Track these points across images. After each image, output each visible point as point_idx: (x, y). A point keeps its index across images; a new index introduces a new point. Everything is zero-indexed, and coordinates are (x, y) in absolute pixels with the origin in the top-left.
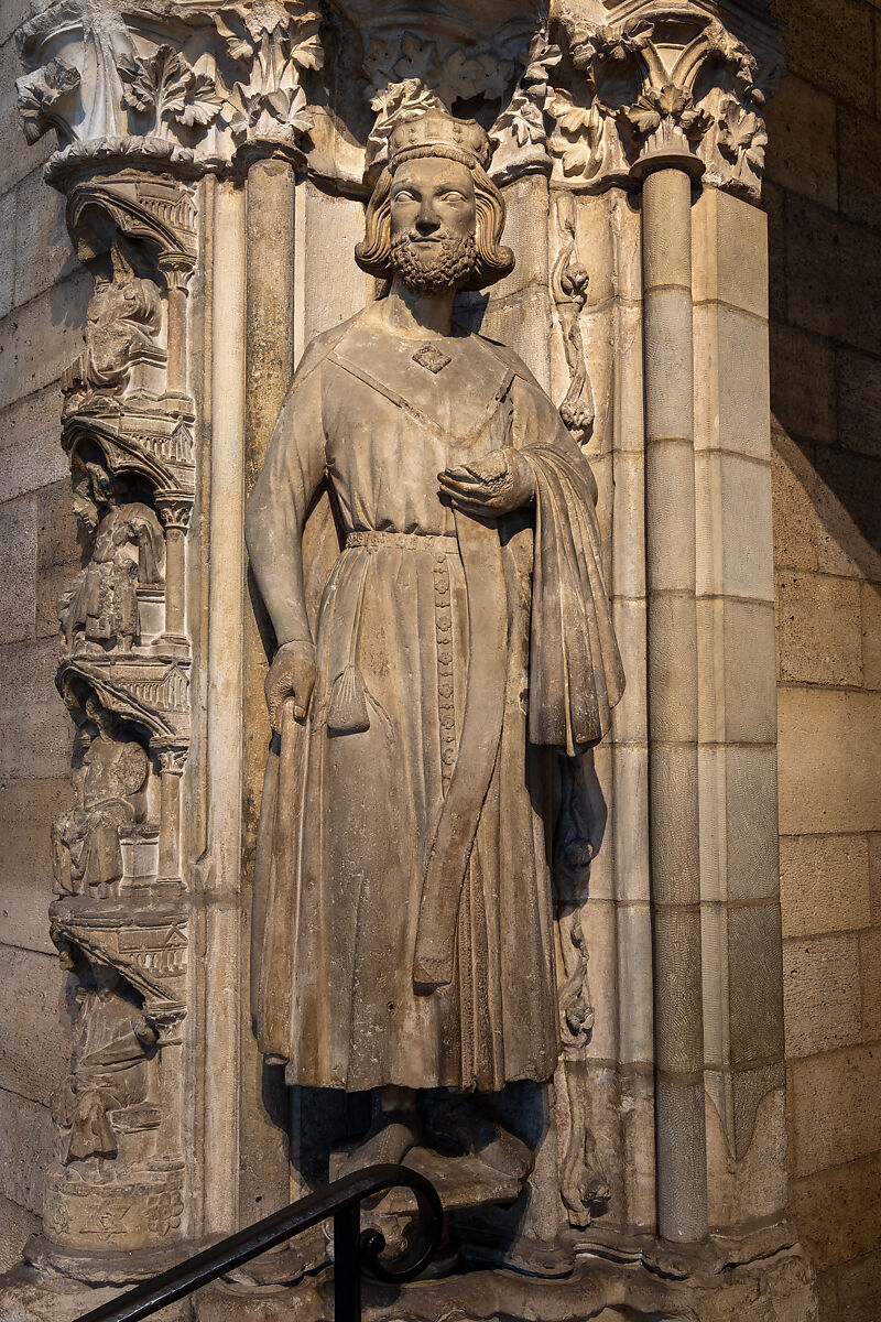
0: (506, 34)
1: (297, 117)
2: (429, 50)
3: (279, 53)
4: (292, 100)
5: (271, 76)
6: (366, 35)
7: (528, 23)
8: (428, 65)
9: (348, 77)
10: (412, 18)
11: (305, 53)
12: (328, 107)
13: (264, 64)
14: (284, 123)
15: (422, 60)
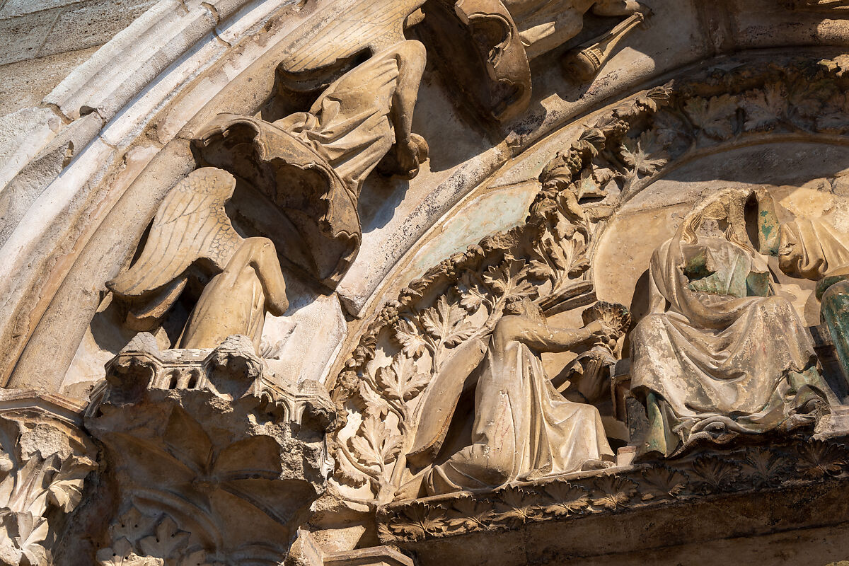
0: (249, 553)
1: (30, 548)
2: (180, 538)
3: (40, 480)
4: (35, 528)
5: (22, 498)
6: (125, 500)
7: (276, 553)
8: (173, 551)
9: (77, 533)
10: (178, 504)
11: (64, 491)
12: (49, 552)
13: (20, 483)
14: (17, 547)
15: (169, 544)
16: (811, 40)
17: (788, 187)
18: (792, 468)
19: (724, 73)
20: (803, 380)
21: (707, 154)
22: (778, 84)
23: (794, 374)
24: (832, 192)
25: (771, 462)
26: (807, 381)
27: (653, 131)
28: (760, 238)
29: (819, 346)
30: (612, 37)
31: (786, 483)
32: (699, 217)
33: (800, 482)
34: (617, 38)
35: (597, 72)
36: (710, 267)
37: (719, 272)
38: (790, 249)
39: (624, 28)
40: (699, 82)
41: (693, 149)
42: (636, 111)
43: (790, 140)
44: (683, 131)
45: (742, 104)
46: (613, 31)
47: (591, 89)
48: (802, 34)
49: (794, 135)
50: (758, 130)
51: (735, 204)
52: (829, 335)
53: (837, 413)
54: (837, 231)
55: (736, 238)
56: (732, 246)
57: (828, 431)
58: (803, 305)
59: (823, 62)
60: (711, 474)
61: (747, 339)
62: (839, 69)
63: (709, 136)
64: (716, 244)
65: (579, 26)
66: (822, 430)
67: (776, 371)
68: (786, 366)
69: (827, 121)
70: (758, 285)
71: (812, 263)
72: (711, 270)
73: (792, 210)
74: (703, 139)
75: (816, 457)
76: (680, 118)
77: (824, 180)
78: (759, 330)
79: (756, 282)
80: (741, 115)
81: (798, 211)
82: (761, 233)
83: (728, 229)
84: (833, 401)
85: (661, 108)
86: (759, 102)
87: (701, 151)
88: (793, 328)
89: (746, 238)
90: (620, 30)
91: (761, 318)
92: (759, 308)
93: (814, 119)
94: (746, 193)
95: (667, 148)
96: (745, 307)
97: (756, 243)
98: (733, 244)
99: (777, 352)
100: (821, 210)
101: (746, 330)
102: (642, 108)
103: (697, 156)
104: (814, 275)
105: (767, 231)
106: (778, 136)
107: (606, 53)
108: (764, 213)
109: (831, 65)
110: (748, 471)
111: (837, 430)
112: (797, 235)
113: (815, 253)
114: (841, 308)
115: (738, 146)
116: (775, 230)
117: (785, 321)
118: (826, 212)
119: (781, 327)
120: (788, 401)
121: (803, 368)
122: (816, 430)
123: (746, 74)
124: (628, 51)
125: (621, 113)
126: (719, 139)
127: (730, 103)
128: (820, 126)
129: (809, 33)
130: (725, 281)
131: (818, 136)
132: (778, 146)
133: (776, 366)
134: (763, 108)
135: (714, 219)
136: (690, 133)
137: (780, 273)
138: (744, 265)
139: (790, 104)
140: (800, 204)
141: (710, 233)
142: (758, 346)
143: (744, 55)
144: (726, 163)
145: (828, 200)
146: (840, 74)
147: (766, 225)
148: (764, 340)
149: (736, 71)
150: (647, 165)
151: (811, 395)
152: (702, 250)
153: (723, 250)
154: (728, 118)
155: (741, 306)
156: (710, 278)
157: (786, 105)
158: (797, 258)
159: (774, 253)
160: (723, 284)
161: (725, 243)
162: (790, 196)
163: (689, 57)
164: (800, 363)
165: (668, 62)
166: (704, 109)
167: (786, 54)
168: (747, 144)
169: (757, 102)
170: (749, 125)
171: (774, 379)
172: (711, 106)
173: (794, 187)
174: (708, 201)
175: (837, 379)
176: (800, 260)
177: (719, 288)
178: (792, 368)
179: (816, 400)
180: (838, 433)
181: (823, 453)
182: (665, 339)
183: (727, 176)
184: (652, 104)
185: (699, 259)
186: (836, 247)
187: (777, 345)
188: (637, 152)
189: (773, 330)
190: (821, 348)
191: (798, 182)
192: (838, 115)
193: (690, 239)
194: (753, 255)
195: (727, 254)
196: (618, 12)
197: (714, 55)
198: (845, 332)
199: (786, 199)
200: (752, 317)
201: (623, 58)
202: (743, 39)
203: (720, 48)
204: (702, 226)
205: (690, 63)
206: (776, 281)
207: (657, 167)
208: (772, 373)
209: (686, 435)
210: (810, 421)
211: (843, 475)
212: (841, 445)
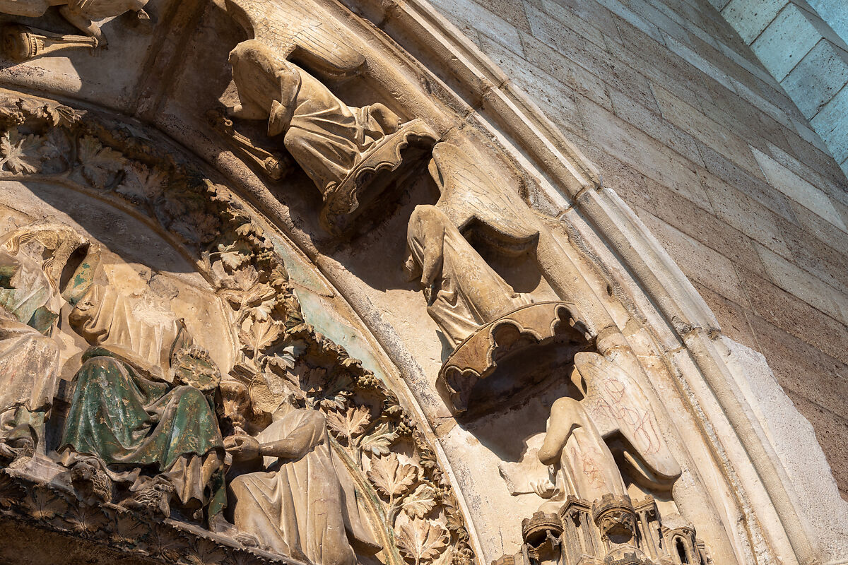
16: (210, 158)
17: (118, 258)
19: (130, 136)
20: (28, 419)
21: (72, 188)
22: (164, 173)
23: (24, 410)
24: (149, 283)
26: (31, 421)
27: (42, 139)
28: (69, 283)
29: (59, 398)
30: (61, 41)
32: (32, 235)
34: (65, 45)
35: (29, 59)
36: (13, 282)
37: (17, 290)
38: (87, 307)
39: (76, 42)
40: (106, 128)
41: (64, 176)
42: (39, 114)
43: (145, 222)
44: (66, 157)
45: (127, 169)
46: (66, 38)
47: (14, 69)
48: (206, 149)
49: (150, 220)
50: (126, 197)
51: (68, 244)
52: (72, 394)
53: (37, 460)
54: (132, 316)
55: (51, 271)
56: (43, 276)
57: (21, 471)
58: (68, 358)
59: (207, 181)
61: (5, 360)
62: (215, 194)
63: (84, 175)
64: (31, 266)
65: (41, 12)
66: (14, 469)
67: (11, 400)
68: (22, 400)
69: (180, 226)
70: (42, 321)
71: (97, 329)
72: (13, 285)
73: (109, 277)
74: (78, 174)
76: (71, 146)
77: (149, 270)
78: (20, 358)
79: (42, 317)
80: (121, 176)
81: (113, 280)
82: (73, 280)
83: (49, 260)
84: (40, 448)
85: (61, 126)
86: (141, 177)
87: (69, 183)
88: (48, 372)
89: (58, 276)
90: (72, 40)
91: (28, 349)
92: (31, 340)
93: (173, 218)
94: (83, 241)
95: (43, 161)
96: (20, 333)
97: (63, 285)
98: (45, 274)
99: (22, 384)
100: (131, 292)
101: (9, 353)
102: (45, 115)
103: (63, 184)
104: (92, 339)
105: (79, 281)
106: (137, 212)
107: (47, 50)
108: (86, 266)
109: (212, 188)
111: (29, 473)
112: (100, 300)
113: (104, 322)
114: (96, 379)
115: (102, 199)
116: (85, 285)
117: (46, 363)
118: (133, 296)
119: (39, 366)
120: (5, 429)
121: (34, 409)
122: (12, 465)
123: (146, 148)
124: (66, 62)
125: (25, 106)
126: (90, 183)
127: (118, 161)
128: (173, 227)
129: (211, 153)
130: (18, 301)
131: (167, 233)
132: (132, 219)
133: (13, 395)
134: (141, 183)
135: (43, 245)
136: (70, 162)
137: (66, 321)
138: (42, 297)
139: (163, 195)
140: (118, 277)
141: (32, 254)
142: (11, 370)
143: (154, 133)
144: (83, 206)
145: (141, 287)
146: (213, 199)
147: (82, 276)
148: (18, 368)
149: (140, 141)
150: (17, 163)
151: (27, 434)
152: (16, 264)
153: (33, 275)
154: (109, 172)
155: (18, 330)
156: (7, 291)
157: (159, 193)
158: (87, 317)
159: (72, 302)
160: (14, 302)
161: (39, 270)
162: (115, 266)
163: (111, 102)
164: (35, 404)
165: (93, 94)
166: (95, 151)
167: (185, 155)
168: (109, 202)
169: (139, 175)
170: (121, 189)
171: (5, 404)
172: (103, 152)
173: (123, 261)
174: (48, 227)
175: (55, 432)
176: (89, 320)
177: (9, 303)
178: (26, 404)
179: (28, 441)
180: (27, 476)
181: (5, 486)
183: (76, 216)
184: (56, 118)
185: (9, 270)
186: (123, 327)
187: (26, 378)
188: (16, 147)
189: (31, 365)
190: (59, 400)
191: (128, 258)
192: (192, 228)
193: (12, 249)
194: (55, 294)
195: (34, 280)
196: (80, 25)
197: (132, 115)
198: (86, 399)
199: (110, 266)
200: (21, 344)
201: (58, 64)
202: (161, 120)
203: (140, 114)
204: (29, 244)
205: (109, 108)
206: (59, 326)
207: (24, 171)
208: (7, 399)
210: (12, 455)
211: (9, 513)
212: (24, 488)
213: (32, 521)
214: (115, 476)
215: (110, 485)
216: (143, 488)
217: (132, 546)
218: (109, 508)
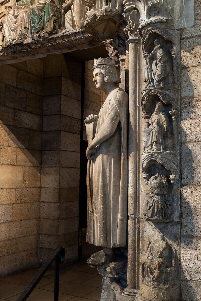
18: (23, 48)
20: (24, 32)
25: (20, 48)
31: (23, 51)
33: (24, 50)
60: (13, 50)
61: (17, 23)
66: (25, 42)
67: (19, 31)
68: (21, 30)
75: (26, 46)
78: (19, 20)
91: (20, 17)
92: (20, 14)
99: (20, 26)
110: (17, 49)
117: (23, 18)
120: (20, 37)
148: (20, 22)
151: (23, 36)
156: (21, 1)
164: (23, 28)
177: (22, 4)
182: (7, 22)
187: (21, 24)
189: (21, 20)
209: (7, 44)
210: (23, 41)
211: (30, 49)
212: (28, 45)
213: (33, 49)
214: (37, 35)
215: (37, 37)
216: (42, 34)
217: (47, 44)
218: (40, 41)
